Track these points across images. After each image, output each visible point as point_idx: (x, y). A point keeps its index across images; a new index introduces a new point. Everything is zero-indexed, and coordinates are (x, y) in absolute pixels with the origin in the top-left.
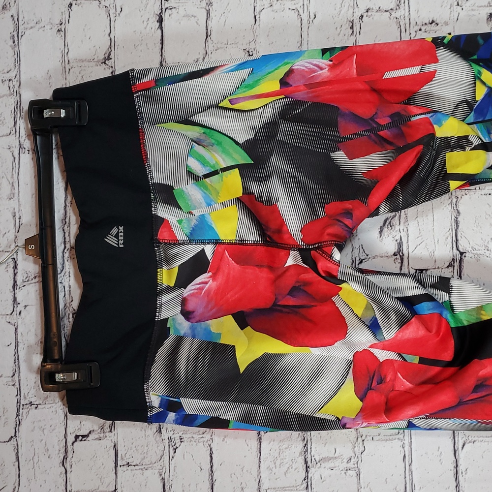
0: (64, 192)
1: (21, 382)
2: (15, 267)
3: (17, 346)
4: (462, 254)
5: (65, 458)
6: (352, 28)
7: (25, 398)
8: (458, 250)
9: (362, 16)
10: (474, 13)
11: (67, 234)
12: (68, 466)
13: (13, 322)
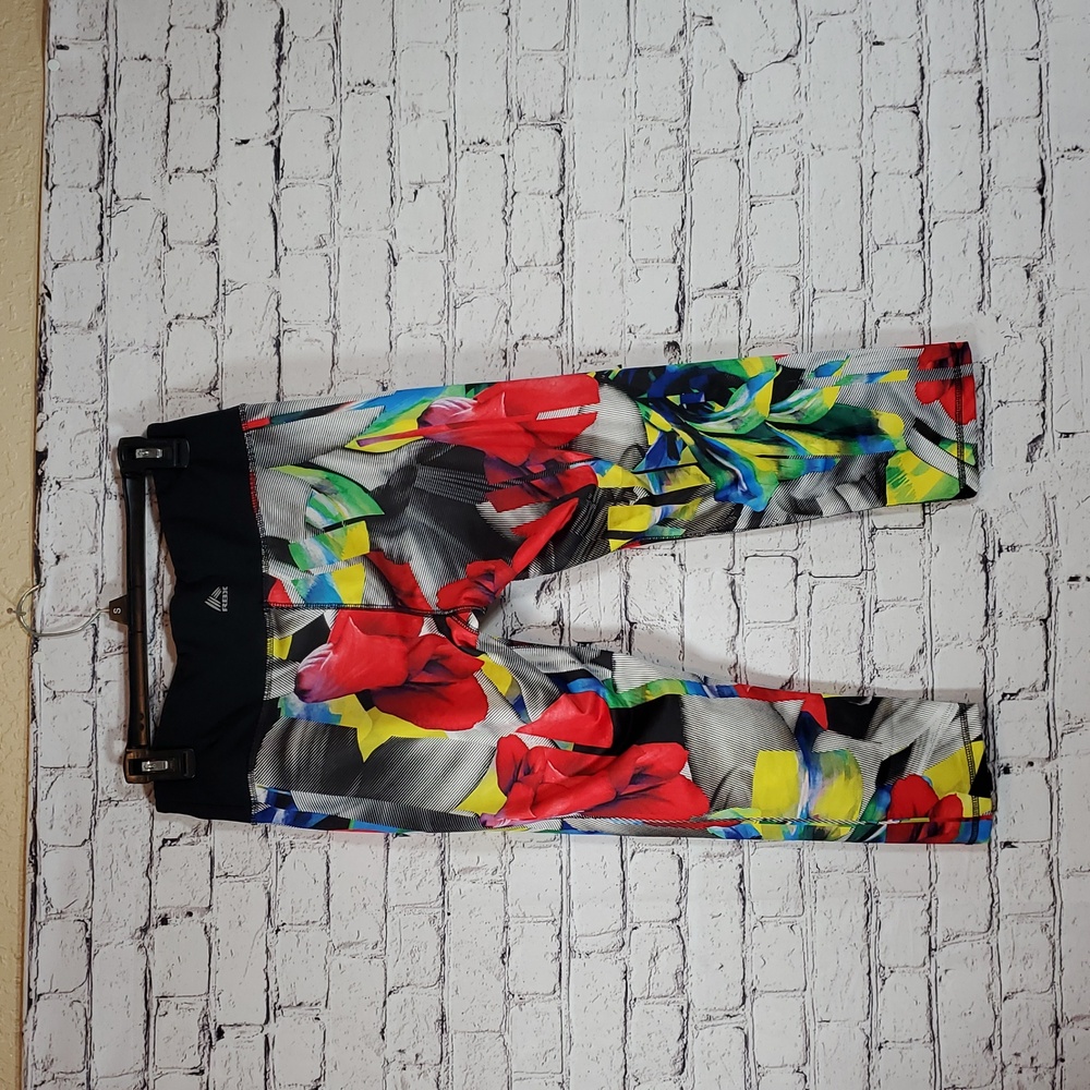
0: (157, 545)
1: (99, 774)
2: (96, 635)
3: (95, 729)
4: (632, 624)
5: (150, 866)
6: (505, 358)
7: (103, 793)
8: (627, 619)
9: (517, 344)
10: (648, 341)
11: (159, 596)
12: (152, 876)
13: (91, 701)
